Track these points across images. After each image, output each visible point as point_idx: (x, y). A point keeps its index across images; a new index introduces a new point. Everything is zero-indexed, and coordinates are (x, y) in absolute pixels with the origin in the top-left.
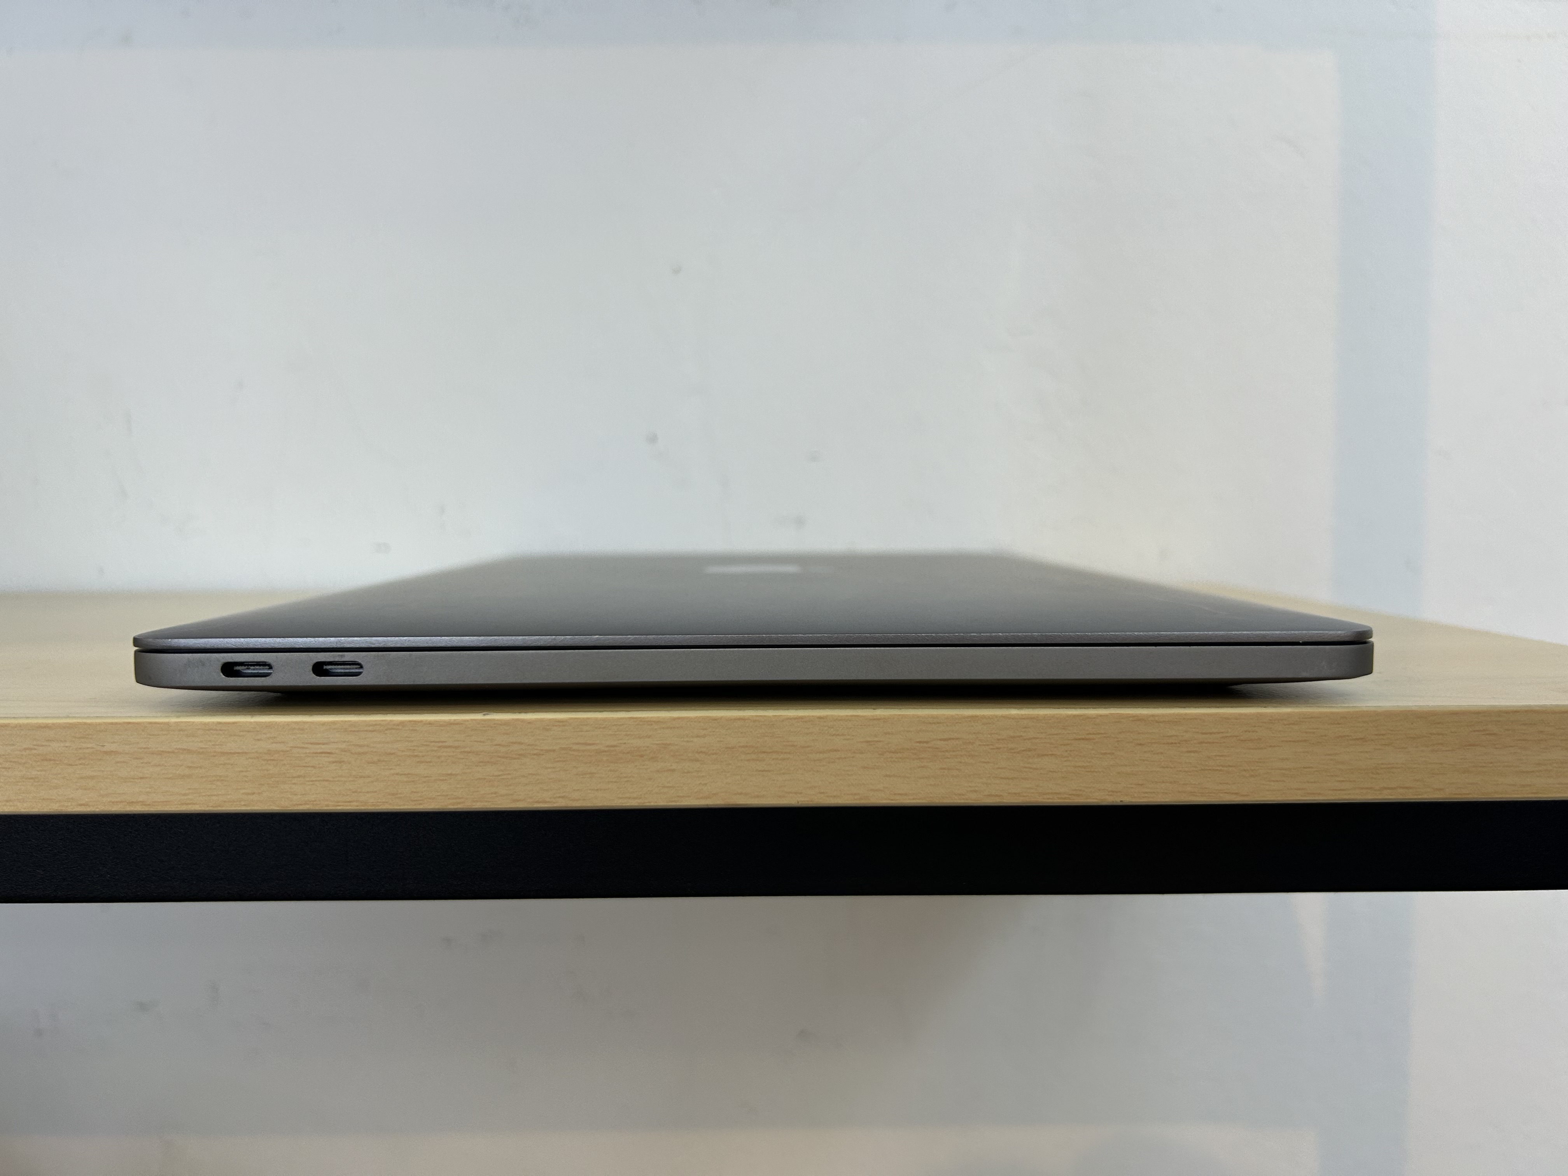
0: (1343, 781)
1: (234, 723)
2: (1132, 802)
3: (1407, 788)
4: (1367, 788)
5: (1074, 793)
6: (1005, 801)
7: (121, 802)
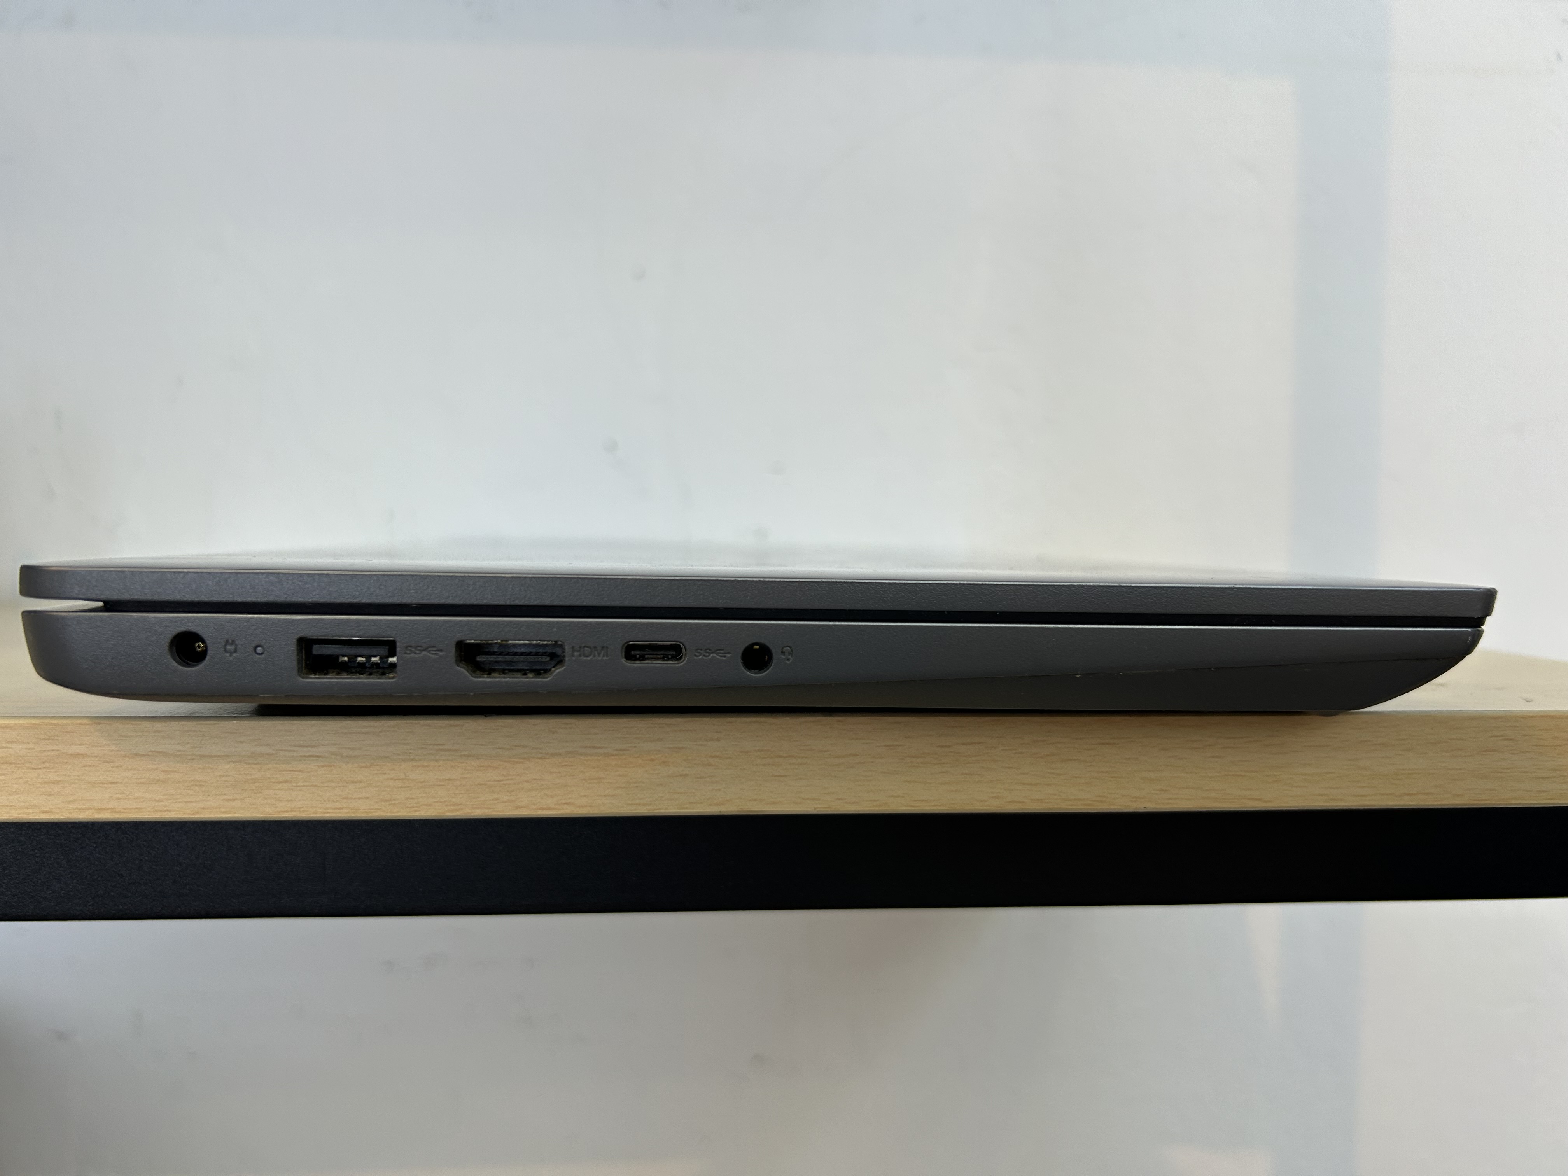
2: (1157, 809)
6: (1028, 808)
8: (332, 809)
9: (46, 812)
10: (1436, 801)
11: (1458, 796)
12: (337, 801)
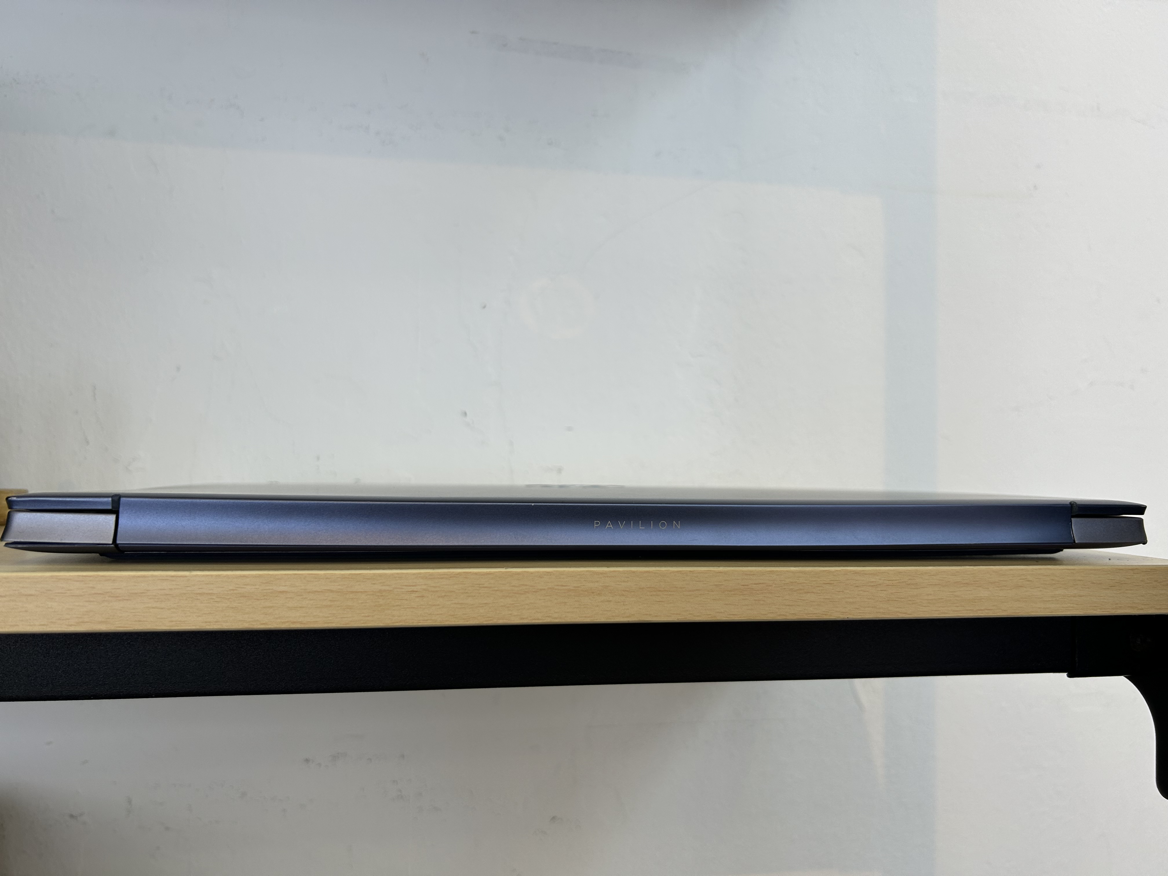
2: (854, 618)
3: (989, 610)
4: (970, 610)
5: (824, 613)
6: (788, 618)
8: (422, 620)
9: (264, 624)
10: (994, 613)
11: (1005, 611)
12: (425, 616)
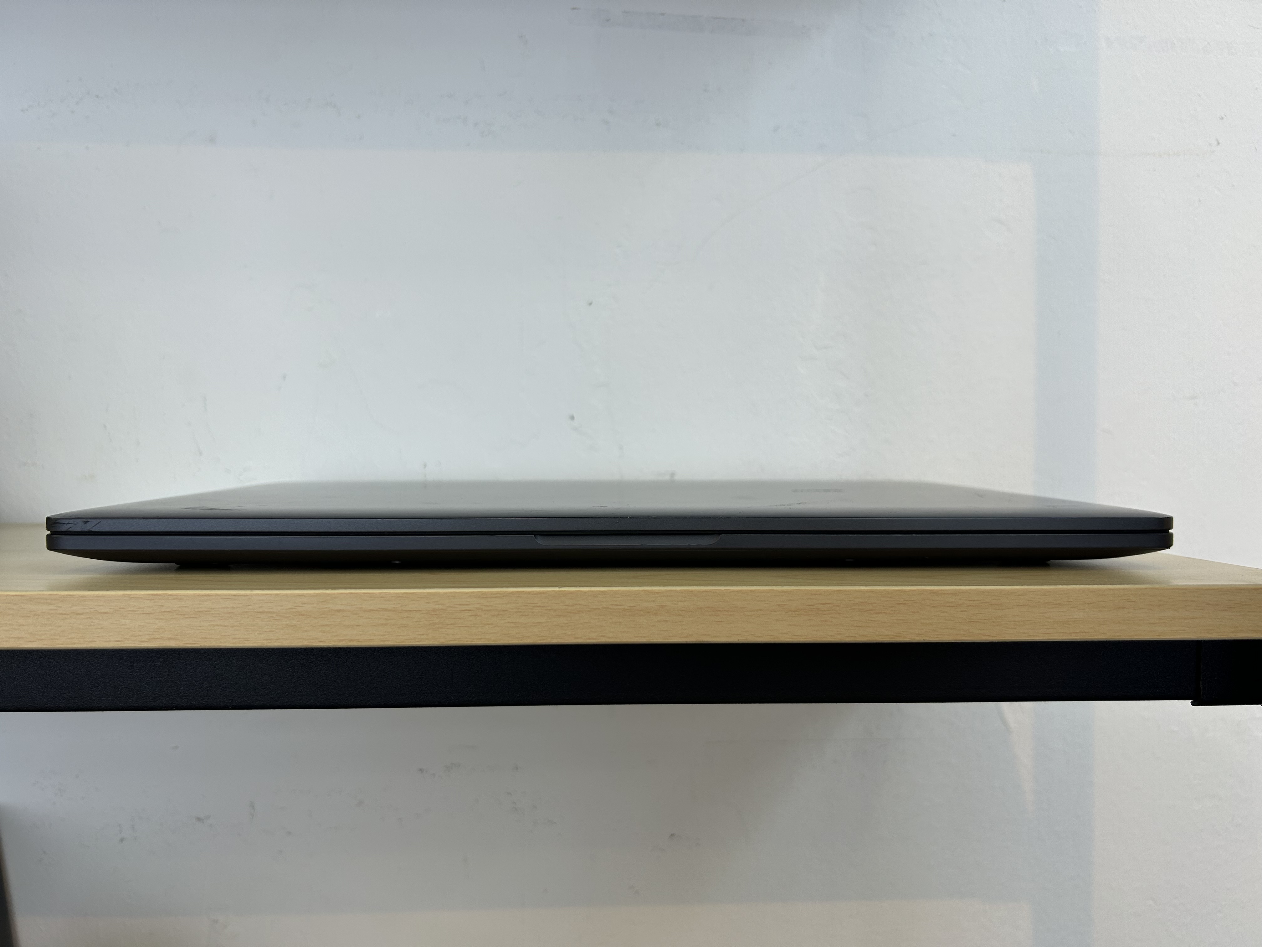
0: (1049, 629)
1: (414, 593)
2: (930, 640)
3: (1085, 632)
4: (1063, 633)
5: (897, 635)
6: (858, 640)
7: (345, 640)
